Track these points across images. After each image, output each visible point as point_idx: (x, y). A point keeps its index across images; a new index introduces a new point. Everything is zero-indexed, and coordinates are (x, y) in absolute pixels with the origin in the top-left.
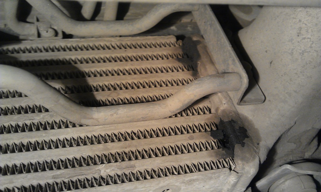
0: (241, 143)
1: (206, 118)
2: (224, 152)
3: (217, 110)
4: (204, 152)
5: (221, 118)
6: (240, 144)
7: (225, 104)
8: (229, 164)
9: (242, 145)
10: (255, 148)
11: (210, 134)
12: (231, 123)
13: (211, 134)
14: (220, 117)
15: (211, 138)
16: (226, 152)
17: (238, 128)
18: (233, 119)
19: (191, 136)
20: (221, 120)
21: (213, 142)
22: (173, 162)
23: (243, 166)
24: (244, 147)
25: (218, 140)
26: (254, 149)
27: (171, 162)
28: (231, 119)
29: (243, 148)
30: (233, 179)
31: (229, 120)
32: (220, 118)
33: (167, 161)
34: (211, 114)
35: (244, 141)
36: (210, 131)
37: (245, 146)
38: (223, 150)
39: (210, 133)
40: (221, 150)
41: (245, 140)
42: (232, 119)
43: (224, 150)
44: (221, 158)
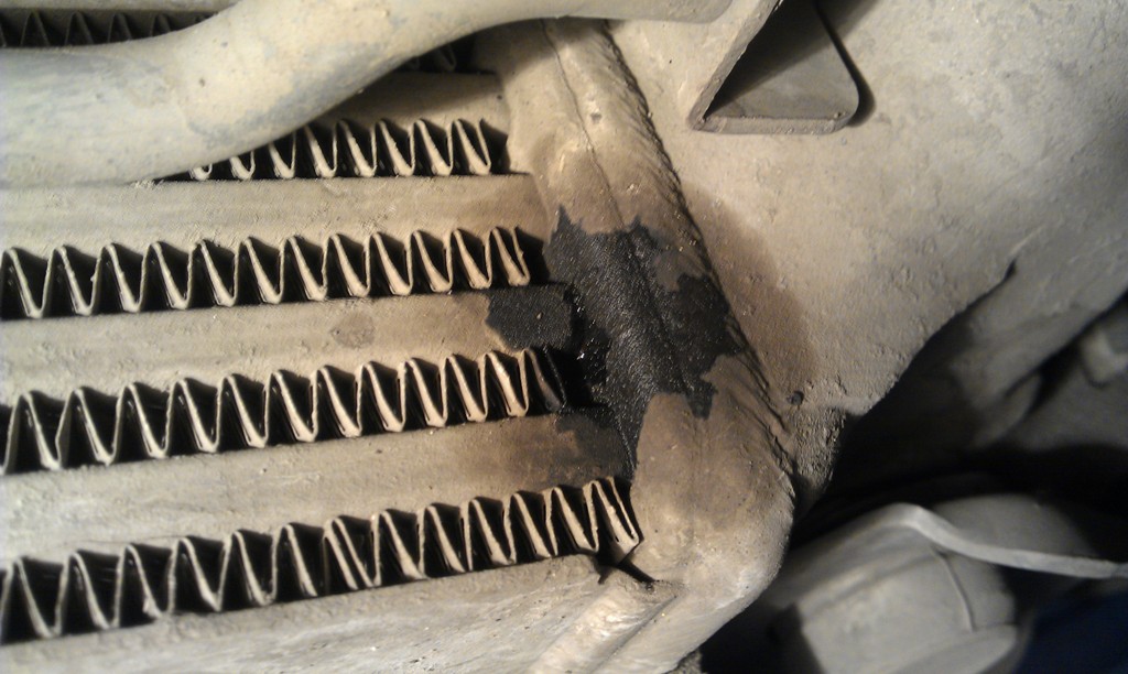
0: (687, 392)
1: (467, 199)
2: (568, 438)
3: (543, 152)
4: (439, 439)
5: (568, 206)
6: (682, 397)
7: (596, 117)
8: (594, 528)
9: (692, 405)
10: (776, 429)
11: (486, 314)
12: (633, 247)
13: (492, 310)
14: (560, 199)
15: (486, 341)
16: (580, 437)
17: (676, 287)
18: (644, 222)
19: (356, 320)
20: (563, 219)
21: (500, 370)
22: (192, 509)
23: (691, 542)
24: (705, 414)
25: (532, 355)
26: (767, 432)
27: (180, 507)
28: (628, 220)
29: (701, 421)
30: (611, 618)
31: (619, 227)
32: (562, 210)
33: (150, 506)
34: (501, 182)
35: (706, 377)
36: (484, 291)
37: (712, 411)
38: (562, 427)
39: (484, 303)
40: (547, 423)
41: (714, 370)
42: (637, 220)
43: (568, 429)
44: (547, 485)
